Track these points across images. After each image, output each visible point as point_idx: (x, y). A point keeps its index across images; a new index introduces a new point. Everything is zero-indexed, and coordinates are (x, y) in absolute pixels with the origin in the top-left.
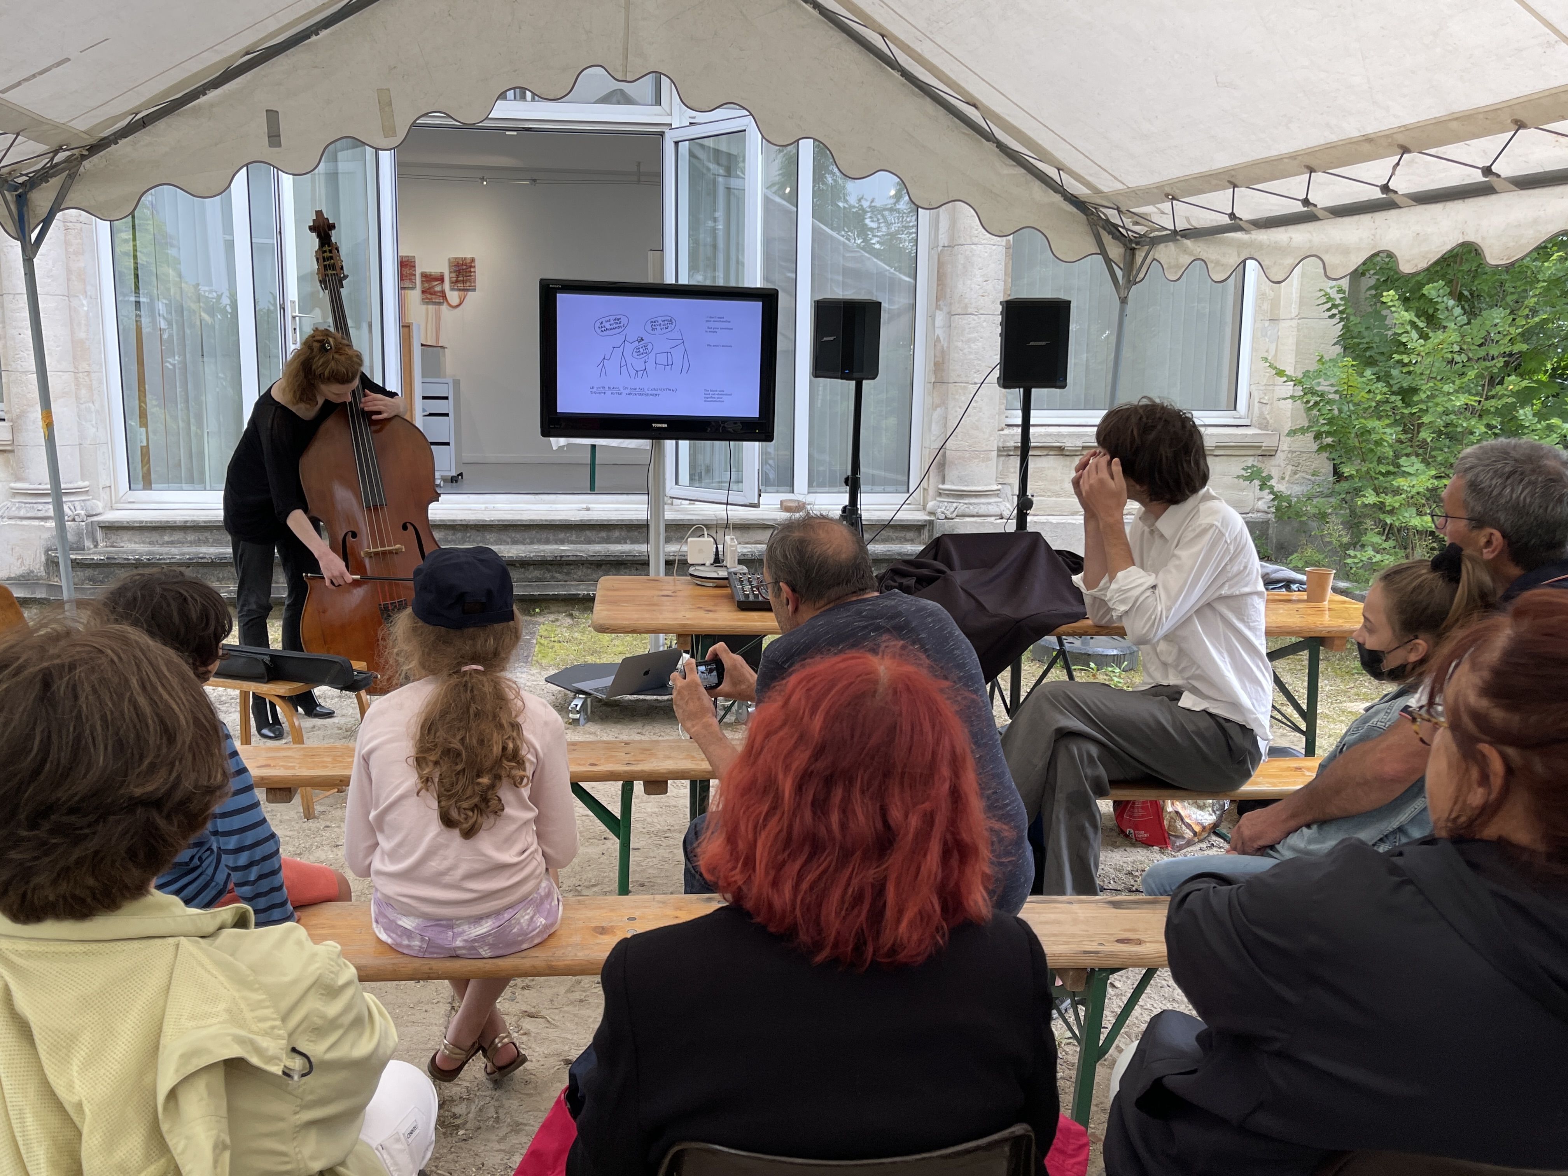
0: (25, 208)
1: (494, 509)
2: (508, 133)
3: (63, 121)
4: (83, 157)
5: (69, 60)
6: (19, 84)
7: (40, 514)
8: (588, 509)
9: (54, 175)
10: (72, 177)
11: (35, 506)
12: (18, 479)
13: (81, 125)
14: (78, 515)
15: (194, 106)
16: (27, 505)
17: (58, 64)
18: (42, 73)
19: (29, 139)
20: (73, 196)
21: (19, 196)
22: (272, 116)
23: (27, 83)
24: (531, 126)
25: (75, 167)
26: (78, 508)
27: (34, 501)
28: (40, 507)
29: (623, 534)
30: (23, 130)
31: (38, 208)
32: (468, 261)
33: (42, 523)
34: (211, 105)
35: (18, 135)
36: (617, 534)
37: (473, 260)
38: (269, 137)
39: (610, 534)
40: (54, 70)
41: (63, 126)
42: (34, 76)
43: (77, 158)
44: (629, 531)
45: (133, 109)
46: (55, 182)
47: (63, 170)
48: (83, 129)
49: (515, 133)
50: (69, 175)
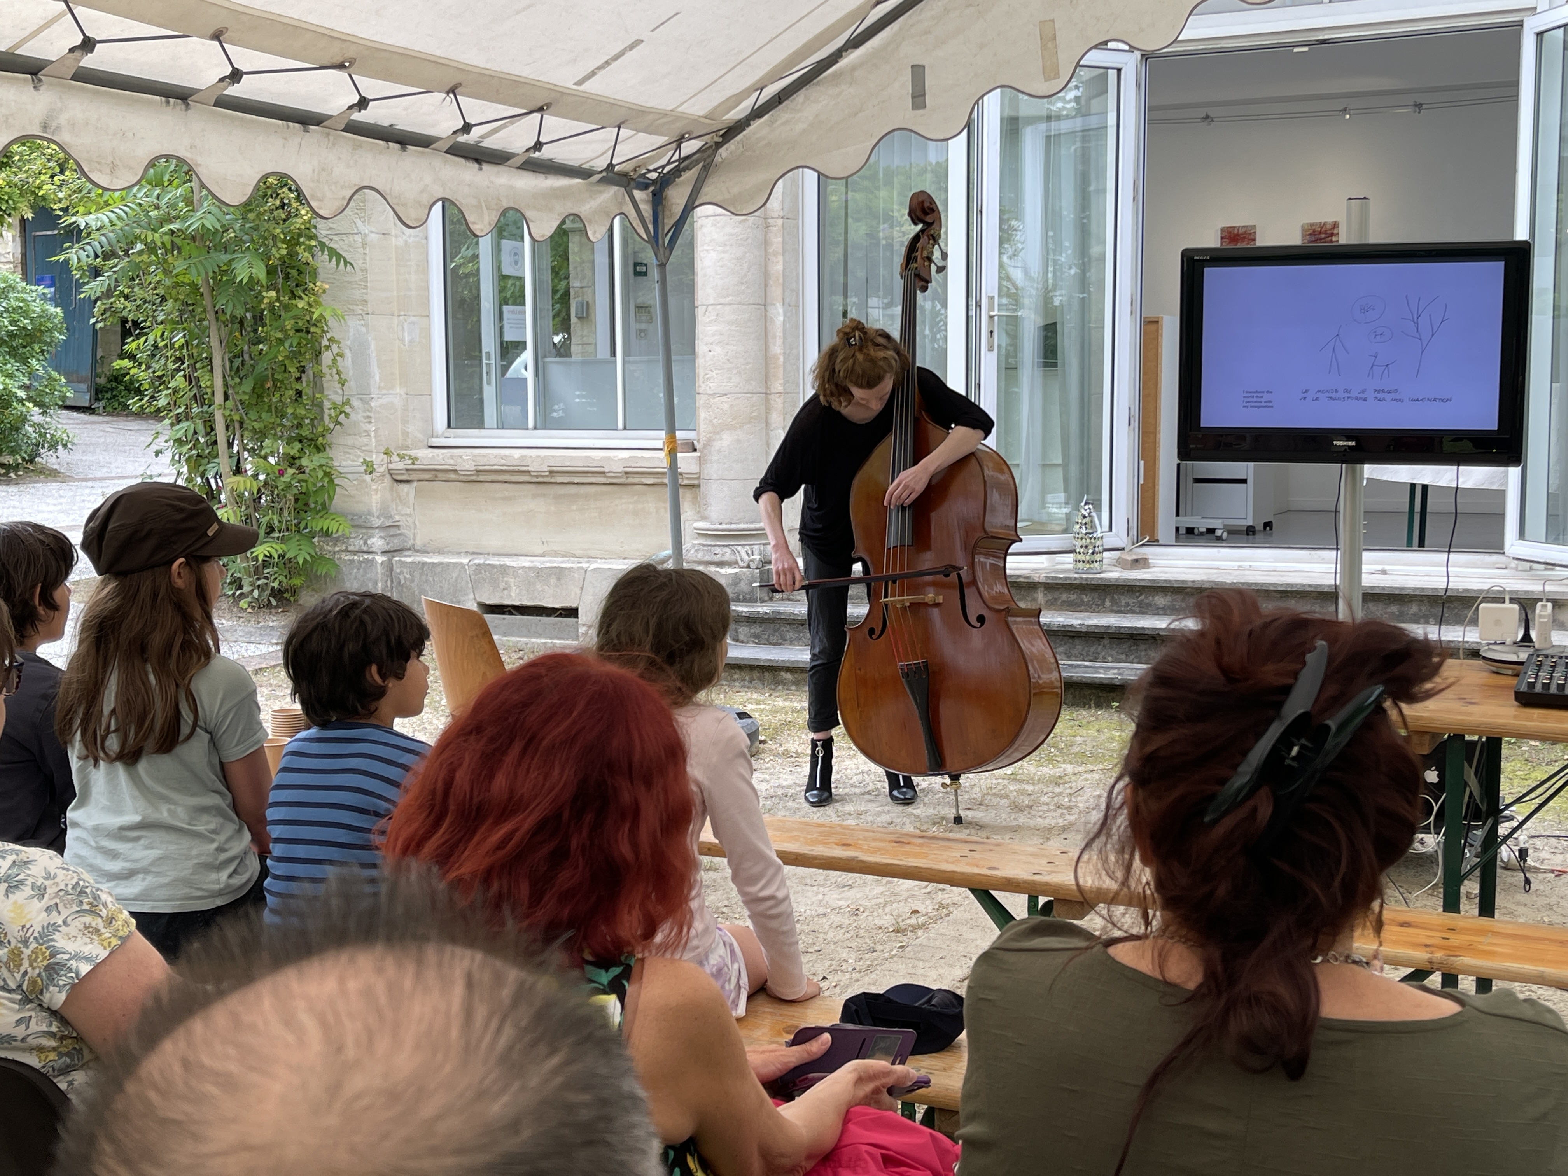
0: (660, 208)
1: (1251, 569)
2: (1296, 50)
3: (671, 108)
4: (718, 145)
5: (642, 41)
6: (593, 73)
7: (716, 559)
8: (1384, 572)
9: (688, 168)
10: (706, 169)
11: (713, 548)
12: (704, 518)
13: (698, 108)
14: (752, 561)
15: (836, 71)
16: (706, 548)
17: (632, 47)
18: (616, 58)
19: (638, 131)
20: (709, 191)
21: (654, 194)
22: (918, 72)
23: (603, 72)
24: (1326, 37)
25: (709, 156)
26: (756, 552)
27: (713, 543)
28: (718, 550)
29: (1424, 609)
30: (623, 123)
31: (674, 206)
32: (1328, 227)
33: (718, 569)
34: (853, 68)
35: (619, 128)
36: (1414, 608)
37: (1335, 225)
38: (913, 97)
39: (1405, 609)
40: (629, 54)
41: (673, 113)
42: (607, 63)
43: (711, 146)
44: (1432, 606)
45: (754, 84)
46: (688, 177)
47: (697, 162)
48: (701, 113)
49: (1306, 49)
50: (704, 166)
